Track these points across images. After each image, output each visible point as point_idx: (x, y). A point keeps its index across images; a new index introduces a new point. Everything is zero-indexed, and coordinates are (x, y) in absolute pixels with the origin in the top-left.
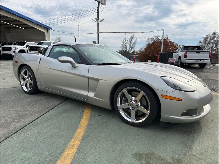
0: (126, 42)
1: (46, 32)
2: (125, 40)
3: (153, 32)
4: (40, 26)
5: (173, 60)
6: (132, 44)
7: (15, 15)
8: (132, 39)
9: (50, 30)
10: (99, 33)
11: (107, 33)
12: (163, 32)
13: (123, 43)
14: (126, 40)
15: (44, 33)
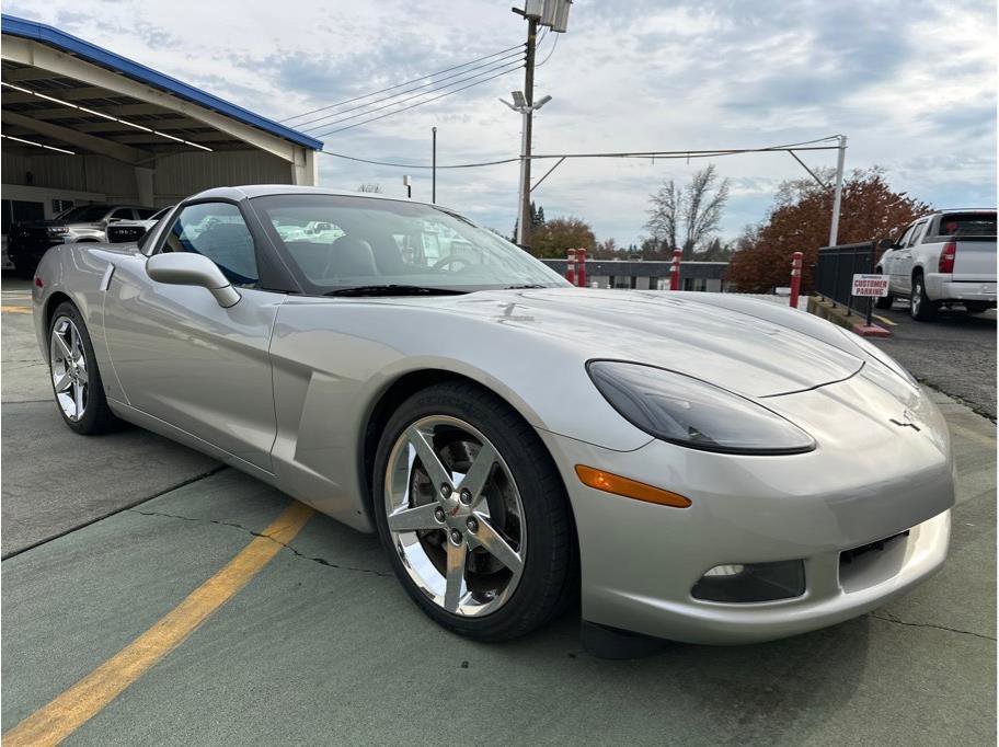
0: (673, 203)
1: (298, 161)
2: (671, 192)
3: (789, 150)
4: (273, 134)
5: (877, 284)
6: (700, 212)
7: (163, 90)
8: (701, 184)
9: (316, 154)
10: (533, 160)
11: (564, 157)
12: (842, 149)
13: (657, 207)
14: (675, 193)
15: (288, 165)
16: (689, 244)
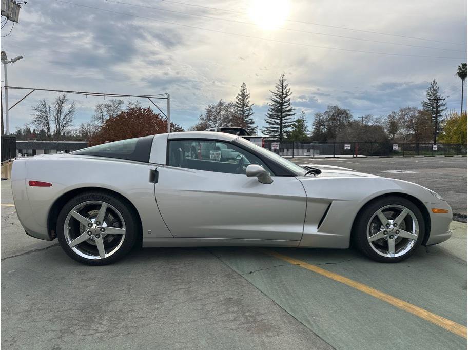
0: (46, 111)
2: (44, 105)
6: (62, 117)
8: (61, 102)
13: (38, 113)
14: (47, 106)
16: (58, 132)
